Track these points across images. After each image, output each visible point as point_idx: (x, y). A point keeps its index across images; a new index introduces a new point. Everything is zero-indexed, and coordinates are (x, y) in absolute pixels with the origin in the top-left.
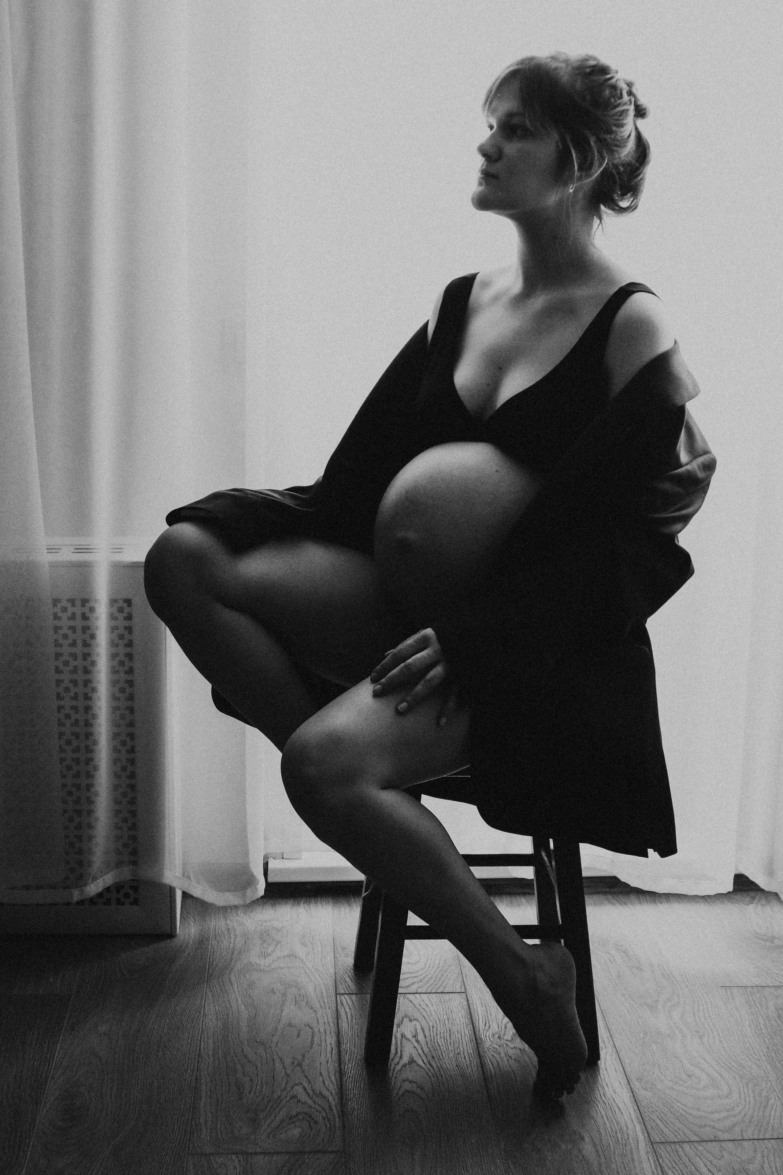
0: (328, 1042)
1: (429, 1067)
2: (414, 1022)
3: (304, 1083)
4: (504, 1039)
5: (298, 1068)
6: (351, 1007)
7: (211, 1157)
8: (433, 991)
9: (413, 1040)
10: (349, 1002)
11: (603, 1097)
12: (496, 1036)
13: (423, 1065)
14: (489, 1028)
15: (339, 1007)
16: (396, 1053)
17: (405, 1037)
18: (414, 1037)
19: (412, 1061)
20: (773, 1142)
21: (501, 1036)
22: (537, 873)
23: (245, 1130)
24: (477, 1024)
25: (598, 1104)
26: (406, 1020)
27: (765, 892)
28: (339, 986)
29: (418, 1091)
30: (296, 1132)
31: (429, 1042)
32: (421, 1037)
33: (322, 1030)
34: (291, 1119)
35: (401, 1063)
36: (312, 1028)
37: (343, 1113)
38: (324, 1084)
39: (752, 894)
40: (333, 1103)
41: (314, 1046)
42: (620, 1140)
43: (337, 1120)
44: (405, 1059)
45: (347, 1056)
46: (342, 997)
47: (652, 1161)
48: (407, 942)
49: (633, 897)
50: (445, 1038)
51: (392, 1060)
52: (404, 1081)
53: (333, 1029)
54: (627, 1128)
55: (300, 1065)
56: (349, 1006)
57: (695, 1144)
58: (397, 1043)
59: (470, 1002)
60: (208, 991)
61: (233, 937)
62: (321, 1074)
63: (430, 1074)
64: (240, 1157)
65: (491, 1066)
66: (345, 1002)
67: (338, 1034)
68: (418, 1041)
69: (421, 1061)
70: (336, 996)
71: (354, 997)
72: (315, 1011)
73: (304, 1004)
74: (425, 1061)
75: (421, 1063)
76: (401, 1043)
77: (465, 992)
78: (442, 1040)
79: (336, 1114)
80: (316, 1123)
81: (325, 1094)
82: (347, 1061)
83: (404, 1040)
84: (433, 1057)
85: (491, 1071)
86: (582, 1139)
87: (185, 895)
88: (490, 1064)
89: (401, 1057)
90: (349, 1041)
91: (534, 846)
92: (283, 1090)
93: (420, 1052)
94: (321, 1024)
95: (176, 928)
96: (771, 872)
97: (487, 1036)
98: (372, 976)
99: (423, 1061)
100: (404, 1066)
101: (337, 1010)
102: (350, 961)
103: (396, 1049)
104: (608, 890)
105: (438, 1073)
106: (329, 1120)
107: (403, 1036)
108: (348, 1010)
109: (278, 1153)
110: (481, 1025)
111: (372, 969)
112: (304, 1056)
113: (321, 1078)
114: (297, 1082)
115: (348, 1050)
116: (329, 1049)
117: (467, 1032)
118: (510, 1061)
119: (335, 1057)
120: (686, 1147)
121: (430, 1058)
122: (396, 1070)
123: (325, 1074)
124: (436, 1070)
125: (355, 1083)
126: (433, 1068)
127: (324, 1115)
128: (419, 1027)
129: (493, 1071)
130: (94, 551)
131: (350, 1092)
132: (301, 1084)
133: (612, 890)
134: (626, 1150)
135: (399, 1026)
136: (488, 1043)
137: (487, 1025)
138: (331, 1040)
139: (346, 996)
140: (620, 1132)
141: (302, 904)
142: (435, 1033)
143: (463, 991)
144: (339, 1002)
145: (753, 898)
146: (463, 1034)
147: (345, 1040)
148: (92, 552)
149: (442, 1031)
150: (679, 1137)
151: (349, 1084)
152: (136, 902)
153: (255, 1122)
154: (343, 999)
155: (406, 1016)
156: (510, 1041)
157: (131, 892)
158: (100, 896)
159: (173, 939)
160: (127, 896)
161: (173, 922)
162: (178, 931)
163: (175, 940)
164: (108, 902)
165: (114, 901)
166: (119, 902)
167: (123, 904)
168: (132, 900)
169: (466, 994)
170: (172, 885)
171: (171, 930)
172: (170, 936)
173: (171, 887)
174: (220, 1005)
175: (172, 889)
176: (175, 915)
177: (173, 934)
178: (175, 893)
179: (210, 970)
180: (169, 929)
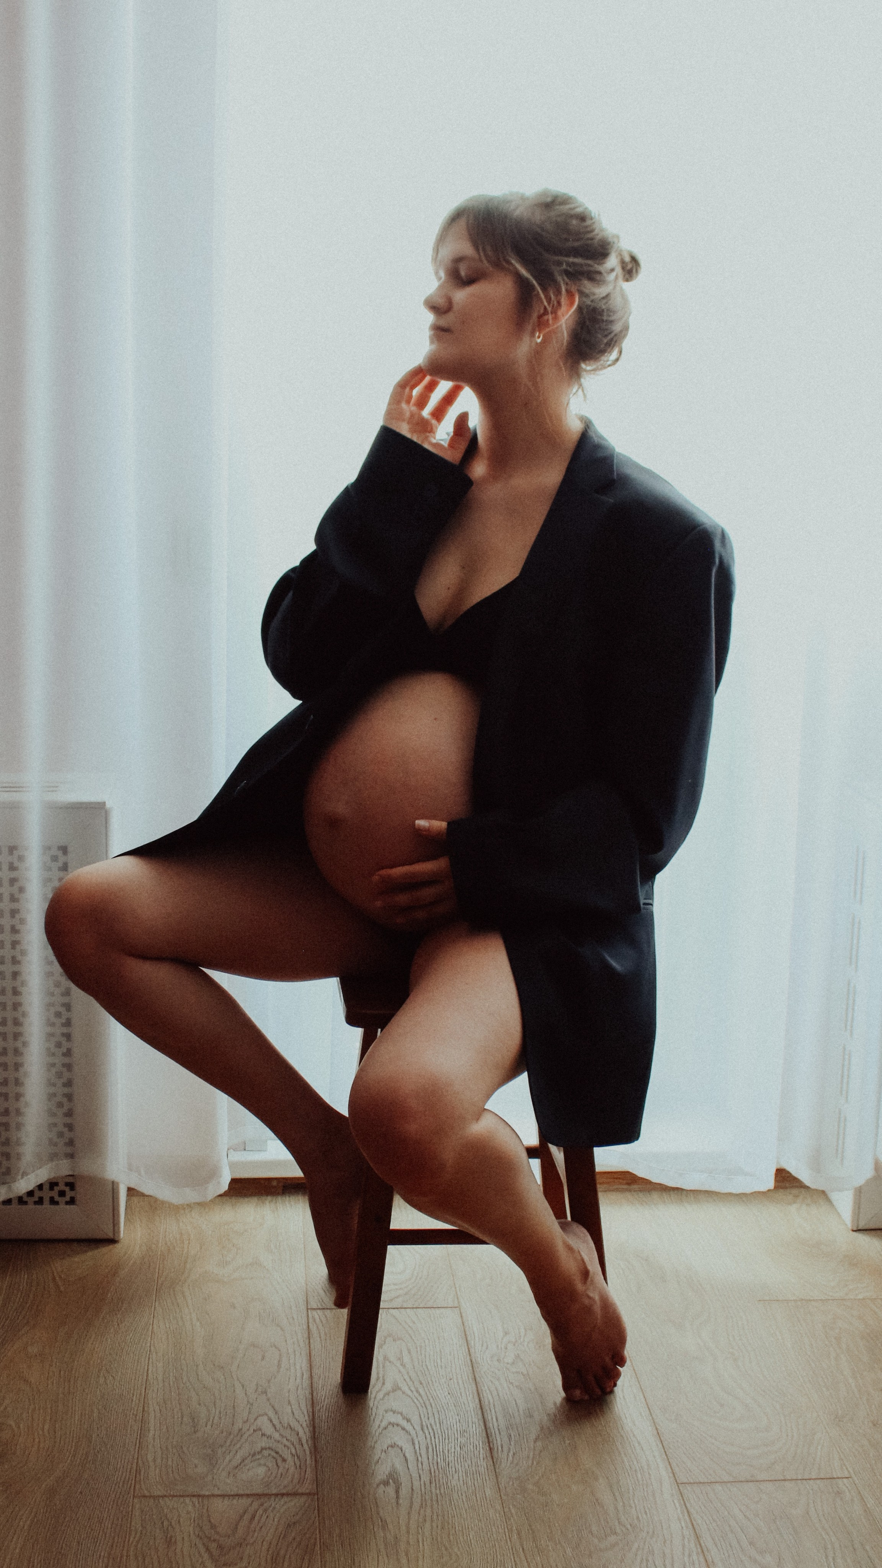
0: (298, 1365)
1: (416, 1394)
2: (399, 1342)
3: (270, 1415)
4: (504, 1362)
5: (264, 1396)
7: (161, 1499)
8: (422, 1306)
9: (398, 1363)
10: (323, 1318)
11: (620, 1430)
12: (495, 1359)
13: (409, 1393)
14: (487, 1348)
15: (310, 1325)
16: (378, 1378)
17: (388, 1360)
18: (399, 1359)
19: (396, 1388)
20: (819, 1482)
21: (502, 1359)
22: (543, 1167)
23: (201, 1469)
24: (473, 1345)
25: (615, 1438)
26: (389, 1340)
27: (810, 1190)
28: (311, 1302)
29: (404, 1423)
30: (261, 1471)
31: (416, 1366)
32: (406, 1360)
33: (291, 1351)
34: (255, 1456)
35: (385, 1390)
36: (278, 1349)
37: (315, 1450)
38: (293, 1414)
39: (795, 1192)
40: (303, 1437)
41: (281, 1370)
42: (639, 1477)
43: (308, 1455)
44: (389, 1386)
45: (321, 1381)
46: (315, 1313)
47: (678, 1506)
48: (389, 1247)
49: (655, 1195)
50: (435, 1361)
51: (374, 1385)
52: (387, 1411)
53: (304, 1350)
54: (648, 1464)
55: (265, 1392)
56: (322, 1323)
57: (729, 1485)
58: (378, 1366)
59: (464, 1317)
60: (157, 1306)
61: (186, 1243)
62: (289, 1403)
63: (417, 1403)
64: (194, 1501)
65: (489, 1394)
66: (317, 1318)
67: (310, 1356)
68: (403, 1364)
70: (307, 1312)
71: (328, 1313)
72: (282, 1329)
73: (270, 1320)
74: (412, 1388)
75: (407, 1390)
76: (384, 1367)
77: (459, 1307)
78: (432, 1363)
79: (307, 1449)
80: (284, 1460)
81: (294, 1426)
82: (320, 1387)
83: (386, 1363)
84: (421, 1384)
85: (488, 1399)
86: (597, 1480)
87: (130, 1190)
88: (488, 1391)
89: (383, 1383)
90: (322, 1364)
92: (245, 1422)
93: (406, 1376)
94: (290, 1343)
95: (119, 1233)
96: (816, 1167)
97: (485, 1359)
99: (409, 1388)
100: (387, 1393)
101: (308, 1327)
103: (378, 1374)
104: (625, 1187)
105: (427, 1403)
106: (299, 1456)
107: (386, 1358)
108: (321, 1327)
109: (239, 1496)
110: (476, 1344)
112: (269, 1381)
113: (289, 1407)
114: (262, 1412)
115: (322, 1375)
116: (299, 1373)
117: (460, 1354)
118: (512, 1388)
119: (306, 1382)
120: (718, 1488)
121: (417, 1385)
122: (378, 1398)
123: (294, 1403)
124: (425, 1399)
125: (330, 1412)
126: (421, 1396)
127: (293, 1451)
128: (404, 1348)
129: (491, 1401)
130: (23, 790)
131: (323, 1424)
132: (266, 1414)
134: (647, 1492)
135: (380, 1347)
136: (485, 1366)
137: (484, 1345)
138: (301, 1364)
139: (318, 1311)
140: (641, 1472)
141: (268, 1203)
142: (423, 1355)
143: (456, 1305)
144: (310, 1318)
145: (796, 1197)
146: (456, 1356)
147: (317, 1363)
148: (21, 791)
149: (431, 1353)
150: (709, 1477)
151: (323, 1414)
152: (72, 1201)
153: (211, 1460)
155: (389, 1335)
156: (511, 1365)
157: (67, 1189)
158: (30, 1193)
159: (116, 1245)
160: (62, 1194)
161: (115, 1224)
162: (122, 1235)
163: (117, 1249)
164: (40, 1201)
165: (46, 1200)
166: (53, 1201)
167: (57, 1203)
168: (67, 1198)
169: (460, 1309)
170: (115, 1180)
171: (114, 1233)
172: (113, 1241)
173: (113, 1182)
174: (171, 1322)
175: (115, 1184)
176: (118, 1215)
177: (116, 1239)
178: (118, 1189)
179: (160, 1281)
180: (112, 1233)
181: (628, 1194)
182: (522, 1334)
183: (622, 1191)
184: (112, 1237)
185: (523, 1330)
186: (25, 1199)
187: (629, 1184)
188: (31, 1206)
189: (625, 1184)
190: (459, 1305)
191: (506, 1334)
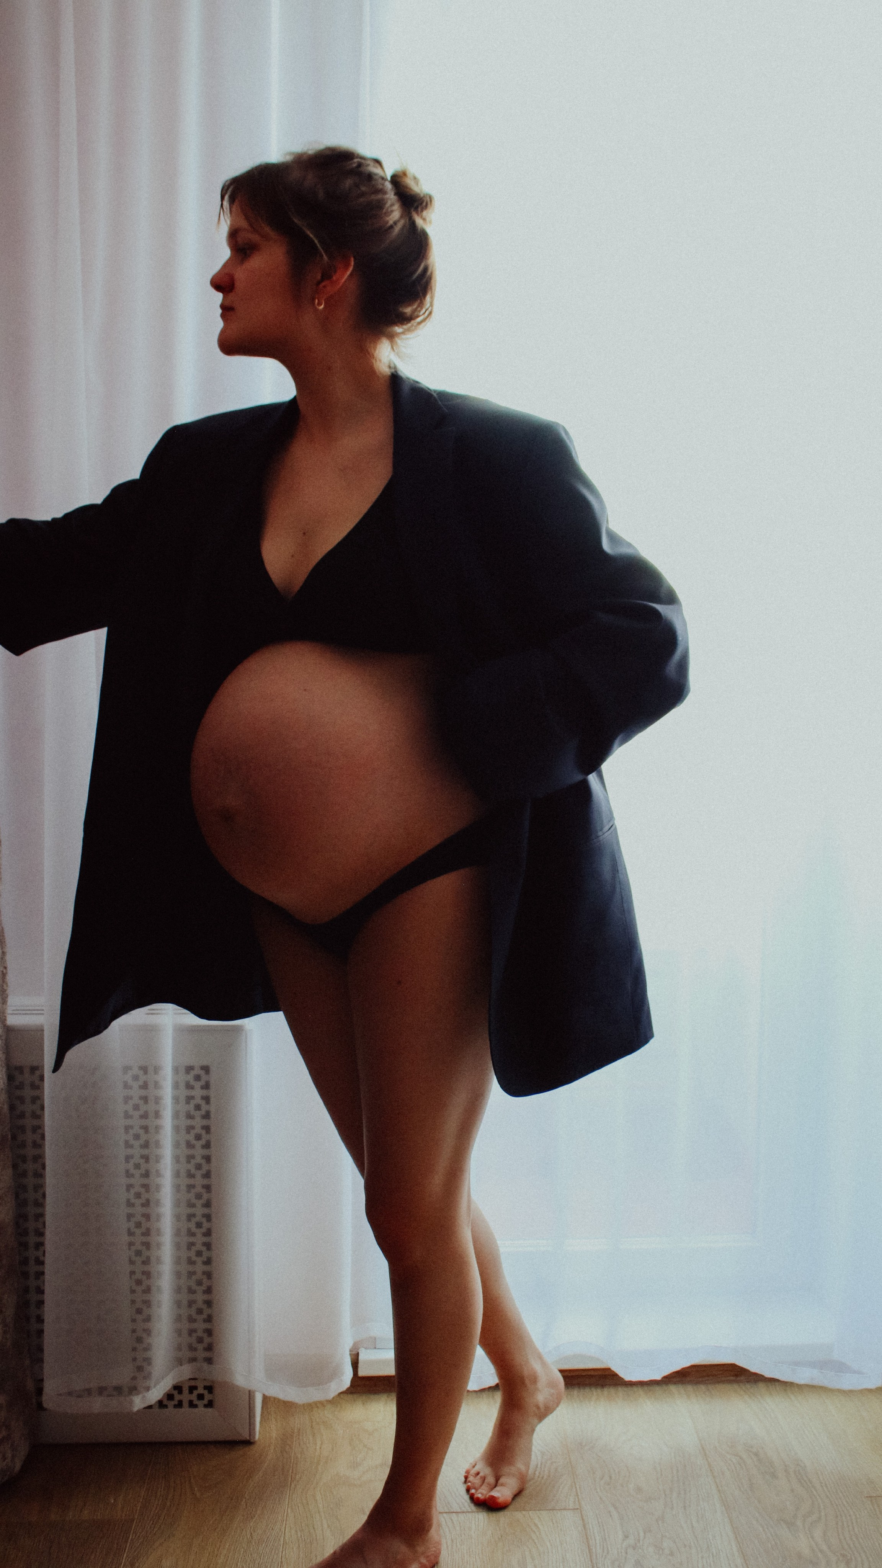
14: (608, 1553)
49: (761, 1385)
59: (585, 1521)
60: (289, 1511)
61: (319, 1443)
77: (579, 1509)
87: (265, 1399)
95: (255, 1434)
104: (732, 1378)
130: (163, 1012)
133: (738, 1378)
137: (606, 1551)
143: (577, 1507)
148: (160, 1014)
152: (210, 1404)
157: (206, 1392)
158: (170, 1396)
159: (252, 1447)
160: (201, 1397)
161: (251, 1424)
162: (257, 1437)
163: (254, 1448)
164: (180, 1405)
165: (186, 1404)
166: (192, 1405)
167: (196, 1406)
168: (205, 1402)
169: (581, 1512)
170: (252, 1388)
171: (250, 1435)
172: (248, 1443)
173: (249, 1391)
174: (303, 1530)
175: (252, 1394)
176: (254, 1416)
177: (252, 1441)
178: (254, 1396)
179: (293, 1485)
180: (248, 1435)
181: (736, 1386)
182: (642, 1538)
183: (730, 1382)
184: (248, 1438)
185: (642, 1534)
186: (165, 1402)
187: (736, 1376)
188: (171, 1409)
189: (733, 1376)
190: (580, 1507)
191: (626, 1537)
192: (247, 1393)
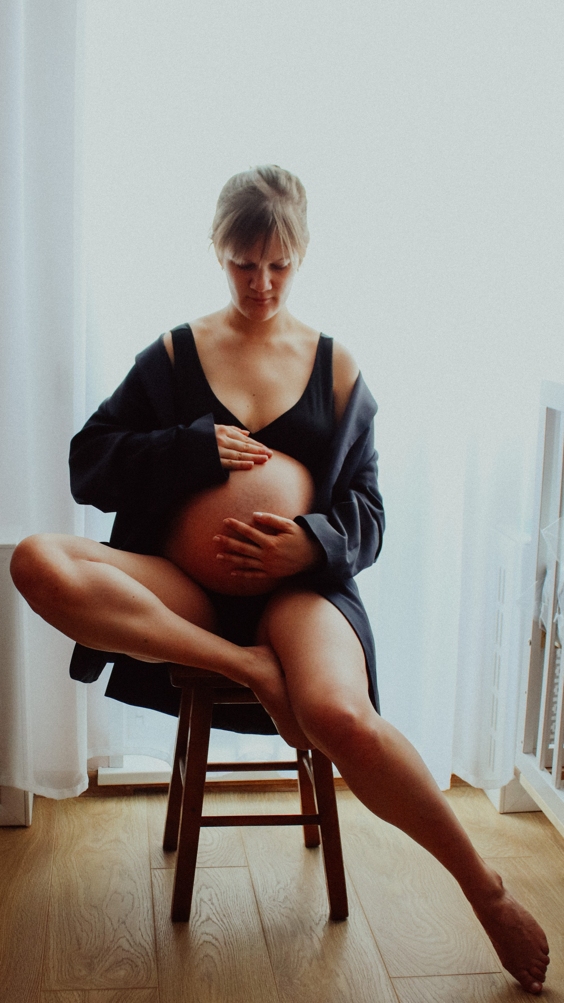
0: (145, 905)
1: (221, 923)
2: (210, 889)
3: (127, 937)
4: (277, 901)
5: (123, 925)
6: (162, 878)
7: (58, 992)
8: (224, 865)
9: (209, 903)
10: (161, 875)
11: (353, 944)
12: (272, 899)
13: (217, 922)
14: (266, 892)
15: (153, 880)
16: (196, 913)
17: (203, 901)
18: (210, 900)
19: (209, 919)
20: (481, 975)
21: (276, 899)
22: (300, 775)
23: (84, 973)
24: (257, 890)
25: (350, 949)
26: (203, 887)
27: (472, 788)
28: (153, 862)
29: (214, 941)
30: (122, 973)
31: (221, 904)
32: (215, 901)
33: (140, 896)
34: (118, 963)
35: (201, 920)
36: (133, 895)
37: (157, 960)
38: (143, 936)
39: (463, 789)
40: (149, 951)
41: (134, 908)
42: (366, 975)
43: (152, 963)
44: (203, 918)
45: (160, 915)
46: (155, 871)
47: (390, 992)
48: (201, 828)
50: (233, 901)
51: (194, 918)
52: (202, 934)
53: (149, 894)
54: (372, 967)
55: (124, 923)
56: (160, 878)
57: (423, 978)
58: (196, 906)
59: (252, 873)
60: (54, 867)
61: (72, 826)
62: (140, 929)
63: (222, 928)
64: (80, 993)
65: (268, 921)
66: (157, 875)
67: (153, 899)
68: (212, 904)
69: (216, 919)
70: (151, 870)
71: (164, 871)
72: (135, 882)
73: (126, 876)
74: (219, 919)
75: (215, 920)
76: (200, 905)
77: (248, 866)
78: (231, 902)
79: (151, 959)
80: (137, 966)
81: (143, 944)
82: (159, 919)
83: (202, 902)
84: (224, 916)
85: (268, 925)
86: (338, 975)
87: (35, 796)
88: (267, 920)
89: (200, 916)
90: (161, 904)
91: (298, 755)
92: (112, 942)
93: (214, 911)
94: (140, 891)
95: (29, 821)
96: (477, 772)
97: (265, 899)
98: (176, 854)
99: (217, 918)
100: (203, 922)
101: (151, 880)
102: (161, 843)
103: (197, 910)
105: (228, 928)
106: (146, 964)
107: (201, 900)
108: (159, 881)
109: (108, 989)
110: (259, 890)
111: (176, 849)
112: (126, 915)
113: (140, 932)
114: (122, 935)
115: (160, 911)
116: (146, 910)
117: (249, 896)
118: (282, 917)
119: (150, 916)
120: (416, 980)
121: (222, 916)
122: (197, 925)
123: (143, 929)
124: (227, 925)
125: (166, 935)
126: (224, 923)
127: (143, 960)
128: (213, 893)
129: (270, 926)
131: (162, 943)
132: (125, 937)
134: (371, 984)
135: (198, 892)
136: (265, 904)
138: (147, 904)
139: (158, 870)
140: (366, 970)
141: (124, 801)
142: (225, 897)
143: (246, 865)
144: (153, 875)
145: (464, 792)
146: (246, 897)
147: (157, 904)
149: (231, 896)
150: (410, 973)
151: (161, 937)
153: (90, 967)
154: (156, 873)
155: (203, 885)
156: (282, 903)
159: (28, 829)
161: (26, 815)
162: (31, 823)
163: (29, 830)
170: (26, 790)
171: (26, 822)
172: (25, 827)
173: (25, 791)
174: (63, 878)
175: (26, 793)
176: (28, 810)
177: (27, 826)
178: (28, 795)
179: (55, 853)
180: (24, 821)
182: (289, 883)
184: (24, 824)
185: (289, 881)
191: (278, 883)
192: (23, 792)
